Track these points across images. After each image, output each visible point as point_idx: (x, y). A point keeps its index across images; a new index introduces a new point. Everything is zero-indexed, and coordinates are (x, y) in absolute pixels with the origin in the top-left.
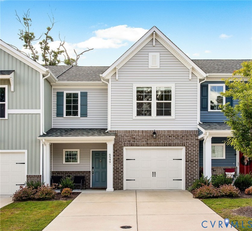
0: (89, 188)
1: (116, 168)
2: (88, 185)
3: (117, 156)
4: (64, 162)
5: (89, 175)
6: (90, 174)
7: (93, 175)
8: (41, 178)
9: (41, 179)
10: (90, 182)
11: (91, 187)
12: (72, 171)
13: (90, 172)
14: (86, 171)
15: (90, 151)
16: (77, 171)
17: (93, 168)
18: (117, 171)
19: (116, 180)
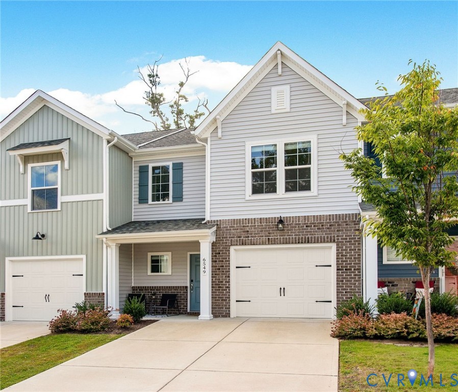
0: (185, 314)
1: (219, 282)
2: (184, 308)
3: (220, 261)
4: (149, 273)
5: (185, 292)
6: (187, 290)
7: (192, 291)
8: (104, 297)
9: (103, 299)
10: (187, 304)
11: (189, 311)
12: (160, 287)
13: (186, 287)
14: (181, 287)
15: (187, 254)
16: (167, 287)
17: (191, 281)
18: (220, 287)
19: (218, 300)
